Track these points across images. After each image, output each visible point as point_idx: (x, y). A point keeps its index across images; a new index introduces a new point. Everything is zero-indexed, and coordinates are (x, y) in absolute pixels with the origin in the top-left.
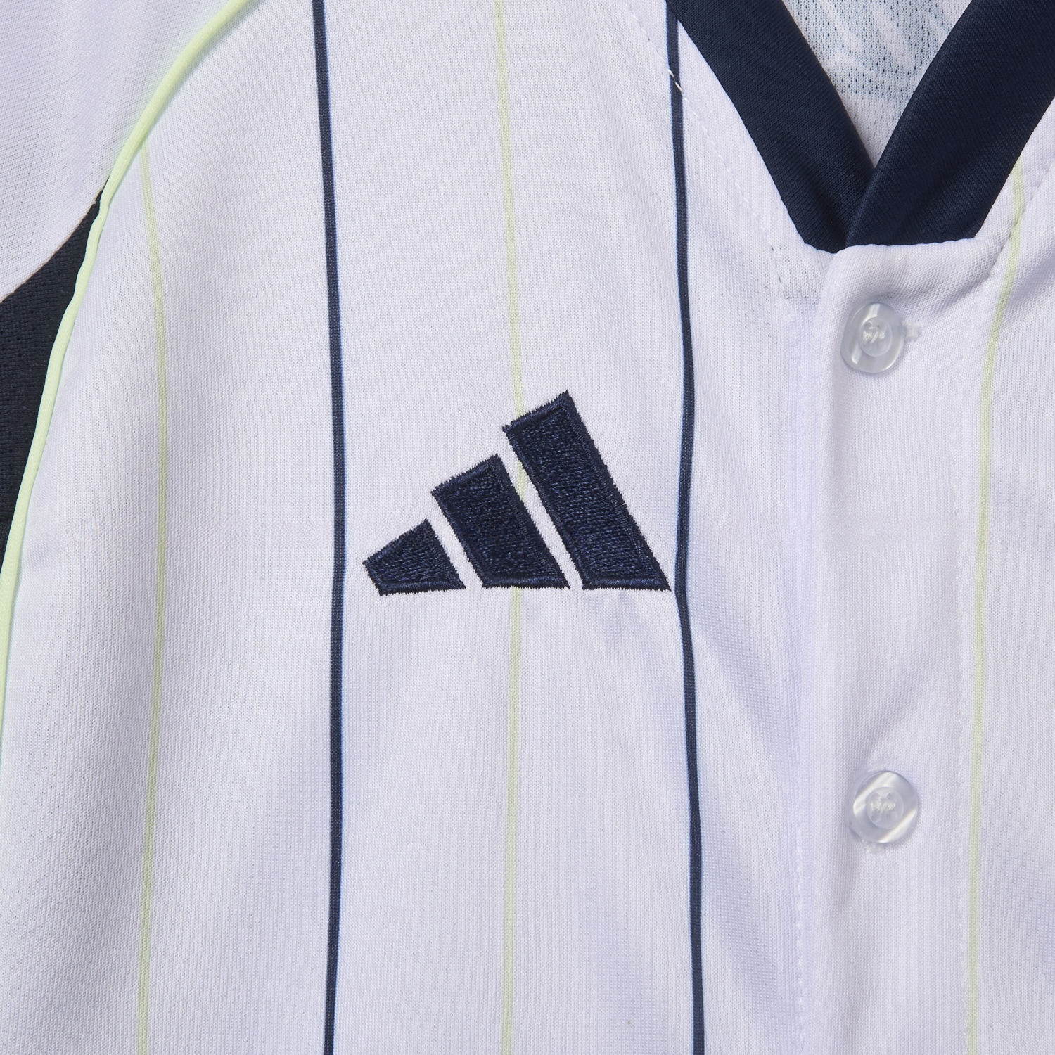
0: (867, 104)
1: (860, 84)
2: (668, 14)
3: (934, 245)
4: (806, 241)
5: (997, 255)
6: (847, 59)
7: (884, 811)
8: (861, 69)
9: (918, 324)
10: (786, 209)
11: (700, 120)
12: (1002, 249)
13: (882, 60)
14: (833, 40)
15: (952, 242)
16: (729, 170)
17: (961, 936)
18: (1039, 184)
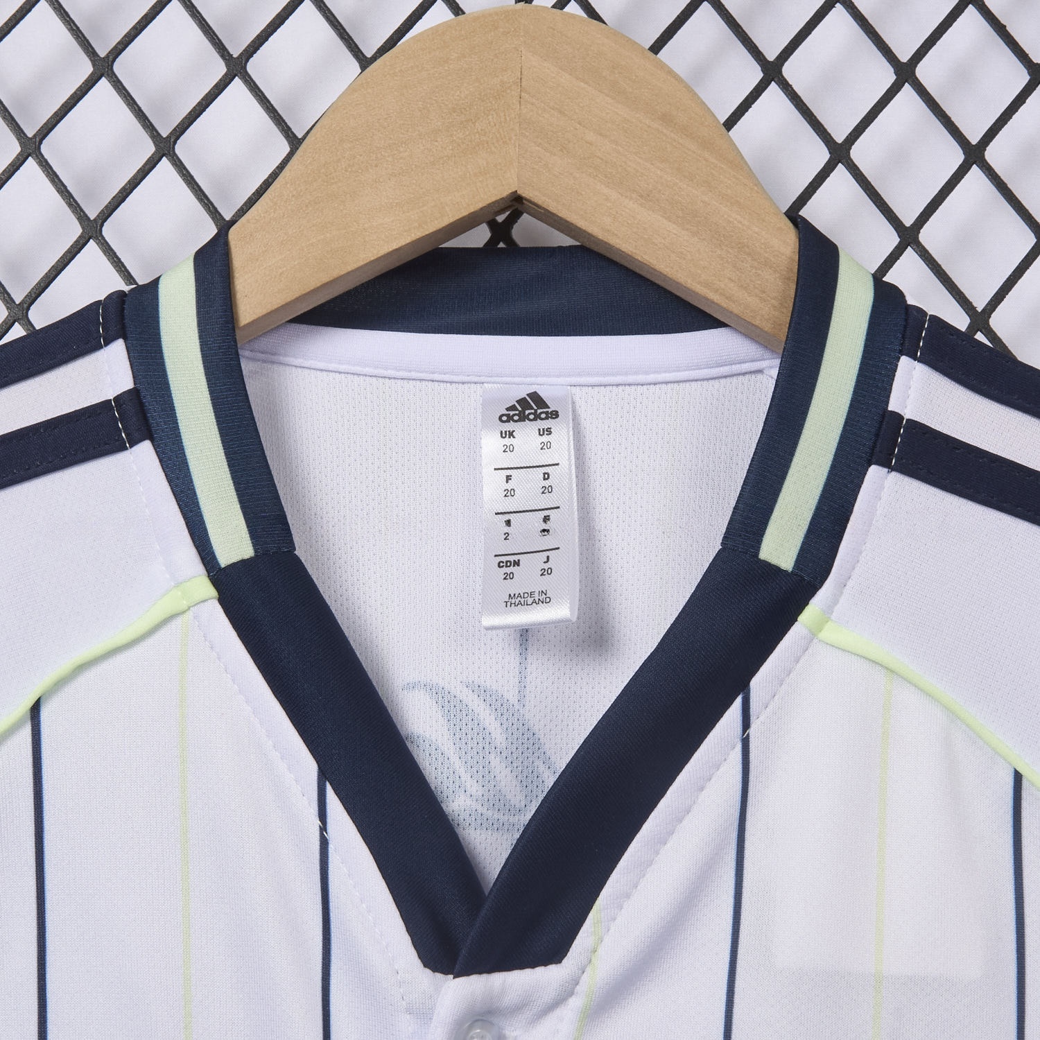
0: (484, 838)
1: (479, 822)
2: (319, 775)
3: (528, 971)
4: (425, 965)
5: (580, 977)
6: (469, 802)
8: (480, 809)
9: (515, 1034)
10: (410, 938)
11: (342, 863)
12: (583, 972)
13: (499, 802)
14: (457, 787)
15: (543, 968)
16: (364, 905)
18: (614, 919)
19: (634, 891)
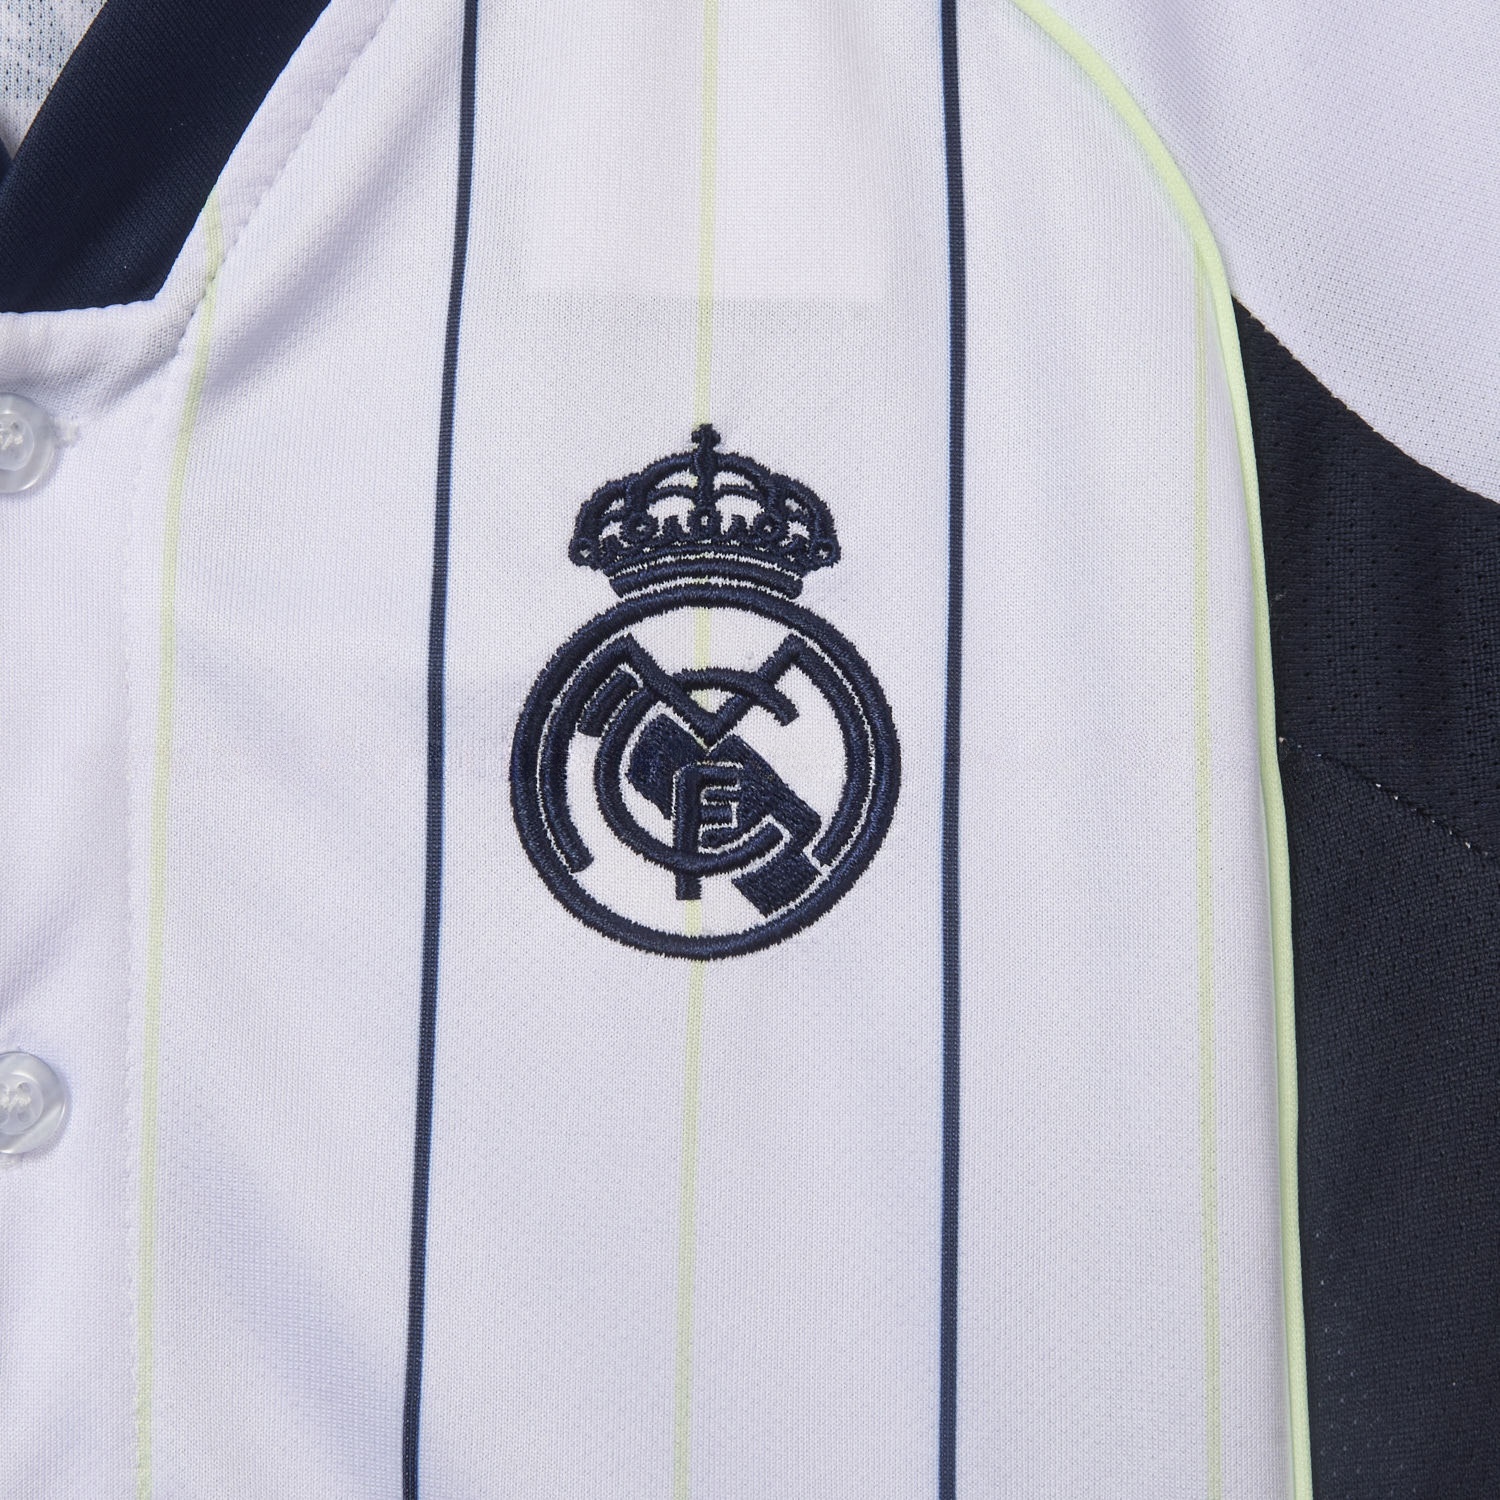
7: (14, 1109)
9: (76, 423)
12: (192, 314)
15: (119, 307)
17: (130, 1281)
18: (246, 223)
19: (279, 173)
